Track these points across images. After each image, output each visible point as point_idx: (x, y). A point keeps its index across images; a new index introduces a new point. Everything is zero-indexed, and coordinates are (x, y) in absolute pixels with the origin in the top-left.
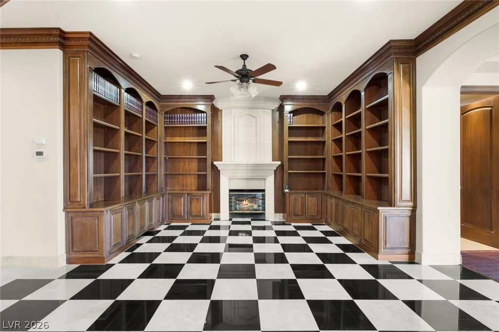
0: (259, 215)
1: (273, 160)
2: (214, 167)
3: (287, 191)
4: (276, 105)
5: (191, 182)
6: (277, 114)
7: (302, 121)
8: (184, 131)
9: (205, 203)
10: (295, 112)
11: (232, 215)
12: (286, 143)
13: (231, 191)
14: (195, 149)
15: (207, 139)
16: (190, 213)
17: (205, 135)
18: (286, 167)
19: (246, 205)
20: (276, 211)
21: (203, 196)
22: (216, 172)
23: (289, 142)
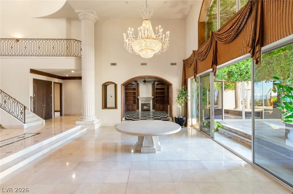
0: (149, 110)
1: (152, 96)
2: (138, 98)
3: (155, 104)
4: (153, 83)
5: (132, 102)
6: (153, 84)
7: (159, 87)
8: (130, 89)
9: (136, 107)
10: (157, 84)
11: (142, 110)
12: (155, 92)
13: (141, 104)
14: (132, 94)
15: (136, 91)
16: (132, 109)
17: (135, 90)
18: (155, 98)
19: (145, 107)
20: (153, 109)
21: (135, 105)
22: (138, 99)
23: (156, 92)
